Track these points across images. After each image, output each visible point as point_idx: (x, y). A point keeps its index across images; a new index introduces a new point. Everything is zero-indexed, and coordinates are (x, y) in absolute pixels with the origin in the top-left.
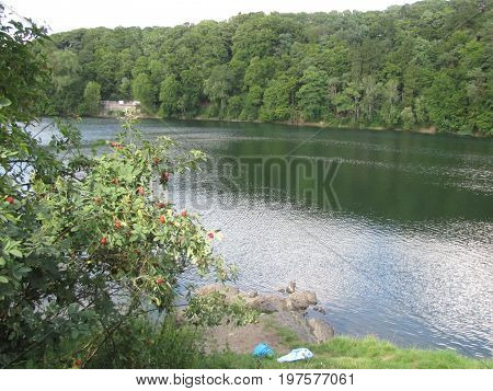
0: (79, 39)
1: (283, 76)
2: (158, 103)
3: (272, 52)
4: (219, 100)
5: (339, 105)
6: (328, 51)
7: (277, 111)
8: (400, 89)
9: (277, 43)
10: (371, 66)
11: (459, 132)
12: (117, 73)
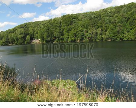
0: (26, 25)
1: (74, 30)
2: (44, 39)
3: (71, 24)
4: (58, 37)
5: (87, 36)
6: (84, 22)
7: (72, 39)
8: (102, 30)
9: (72, 22)
10: (94, 25)
11: (117, 40)
12: (34, 33)
